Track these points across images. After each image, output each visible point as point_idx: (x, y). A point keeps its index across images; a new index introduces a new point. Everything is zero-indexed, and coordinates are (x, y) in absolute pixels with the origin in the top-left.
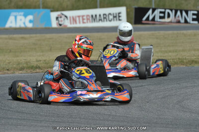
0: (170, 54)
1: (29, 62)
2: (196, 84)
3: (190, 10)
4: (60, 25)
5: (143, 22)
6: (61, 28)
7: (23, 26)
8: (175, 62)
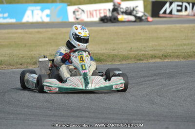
0: (185, 47)
4: (77, 19)
8: (189, 55)
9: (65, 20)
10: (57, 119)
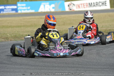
4: (71, 9)
7: (49, 11)
9: (63, 10)
10: (60, 69)
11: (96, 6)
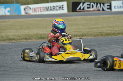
0: (94, 30)
1: (8, 36)
2: (110, 48)
3: (106, 3)
4: (27, 13)
5: (78, 11)
6: (28, 15)
7: (4, 14)
8: (97, 35)
9: (19, 14)
10: (21, 74)
11: (53, 10)
